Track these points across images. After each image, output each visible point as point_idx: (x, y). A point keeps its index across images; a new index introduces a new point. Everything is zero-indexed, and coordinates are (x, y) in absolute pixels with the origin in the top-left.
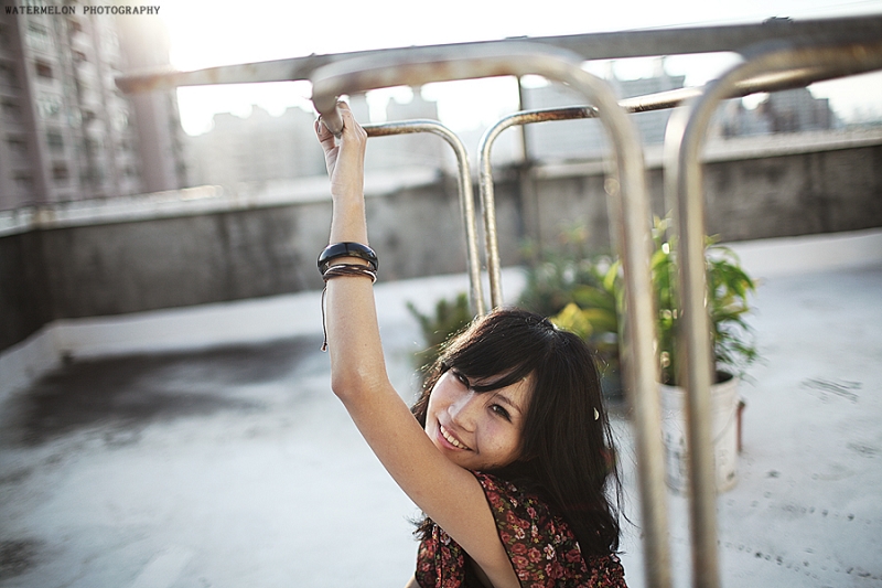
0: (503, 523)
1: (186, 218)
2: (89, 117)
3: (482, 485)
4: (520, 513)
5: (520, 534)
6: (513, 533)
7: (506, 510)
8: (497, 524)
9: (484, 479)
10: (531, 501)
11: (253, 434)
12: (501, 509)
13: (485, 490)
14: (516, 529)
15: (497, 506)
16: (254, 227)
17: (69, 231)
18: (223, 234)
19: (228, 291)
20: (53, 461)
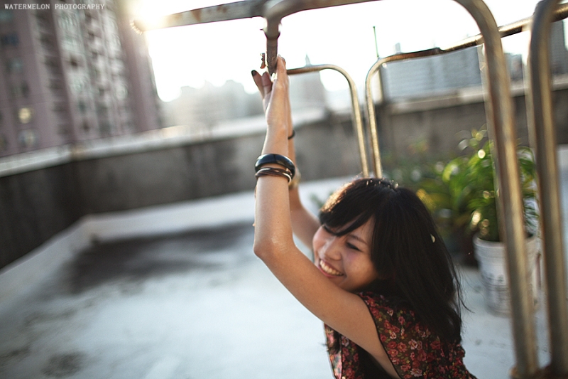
0: (382, 329)
1: (166, 149)
2: (102, 91)
3: (366, 304)
4: (393, 321)
5: (393, 336)
6: (389, 335)
7: (384, 320)
8: (377, 329)
9: (367, 299)
10: (401, 312)
11: (215, 284)
12: (380, 319)
13: (369, 307)
14: (390, 332)
15: (377, 317)
16: (209, 153)
17: (93, 161)
18: (189, 158)
19: (194, 193)
20: (90, 305)
